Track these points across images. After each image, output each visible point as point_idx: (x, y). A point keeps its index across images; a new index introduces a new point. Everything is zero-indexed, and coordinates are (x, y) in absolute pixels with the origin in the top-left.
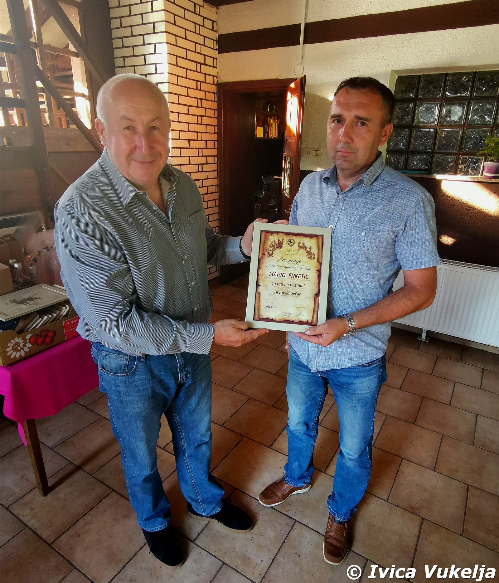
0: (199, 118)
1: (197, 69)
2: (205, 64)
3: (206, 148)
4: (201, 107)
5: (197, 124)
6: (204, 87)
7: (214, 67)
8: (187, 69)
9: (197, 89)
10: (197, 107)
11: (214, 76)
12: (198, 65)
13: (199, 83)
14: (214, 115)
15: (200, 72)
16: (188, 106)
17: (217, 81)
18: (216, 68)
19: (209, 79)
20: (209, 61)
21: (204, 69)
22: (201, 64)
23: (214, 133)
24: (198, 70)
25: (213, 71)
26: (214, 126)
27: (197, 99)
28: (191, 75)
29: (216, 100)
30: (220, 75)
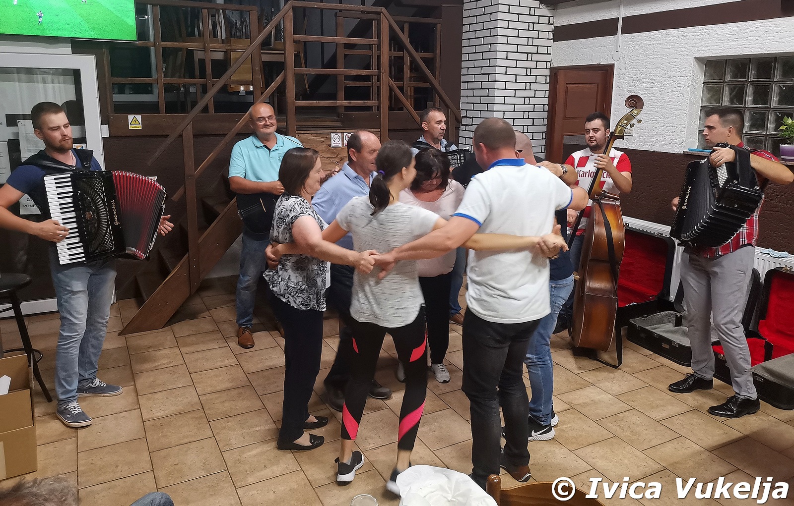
0: (527, 99)
1: (527, 59)
2: (537, 53)
3: (533, 125)
4: (530, 90)
5: (524, 104)
6: (534, 72)
7: (548, 54)
8: (517, 60)
9: (527, 75)
10: (526, 90)
11: (547, 62)
12: (530, 55)
14: (545, 95)
15: (531, 61)
16: (515, 90)
17: (550, 66)
18: (550, 54)
19: (542, 65)
20: (541, 50)
21: (535, 57)
22: (532, 53)
23: (544, 111)
24: (530, 59)
25: (547, 58)
27: (526, 83)
28: (521, 64)
29: (548, 81)
30: (553, 60)
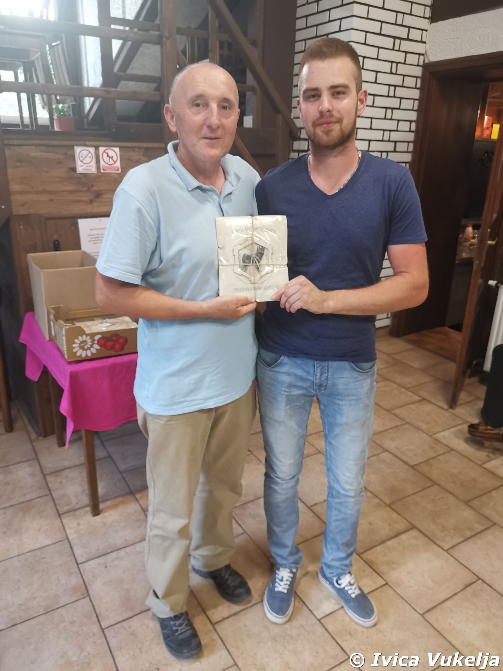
0: (389, 111)
1: (393, 47)
2: (408, 39)
3: (395, 151)
4: (394, 97)
5: (385, 119)
6: (402, 69)
7: (421, 42)
8: (379, 48)
10: (388, 96)
11: (420, 54)
12: (397, 41)
13: (394, 65)
14: (413, 107)
15: (399, 50)
16: (374, 95)
17: (424, 61)
18: (425, 42)
19: (412, 59)
21: (406, 46)
22: (401, 39)
23: (410, 131)
24: (397, 48)
25: (420, 48)
26: (411, 122)
27: (390, 85)
28: (384, 54)
29: (418, 86)
30: (428, 52)
